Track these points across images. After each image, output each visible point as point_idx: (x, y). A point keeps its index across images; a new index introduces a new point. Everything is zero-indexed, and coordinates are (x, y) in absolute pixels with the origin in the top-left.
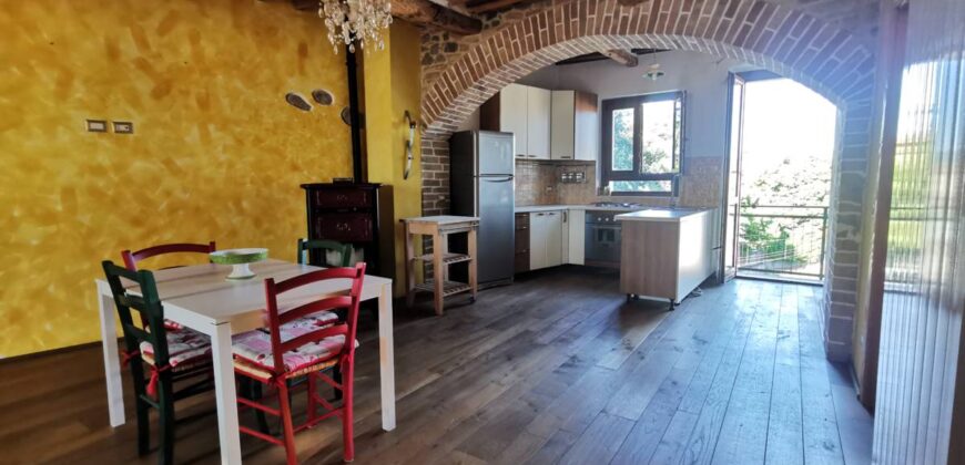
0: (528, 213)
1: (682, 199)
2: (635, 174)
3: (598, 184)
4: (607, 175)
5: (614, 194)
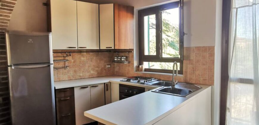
0: (73, 88)
1: (186, 76)
2: (158, 58)
3: (136, 64)
4: (143, 58)
5: (146, 70)
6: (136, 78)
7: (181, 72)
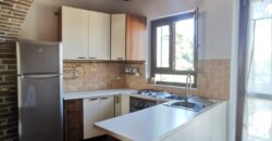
0: (81, 100)
2: (170, 70)
3: (147, 76)
5: (158, 83)
6: (148, 91)
7: (195, 86)
